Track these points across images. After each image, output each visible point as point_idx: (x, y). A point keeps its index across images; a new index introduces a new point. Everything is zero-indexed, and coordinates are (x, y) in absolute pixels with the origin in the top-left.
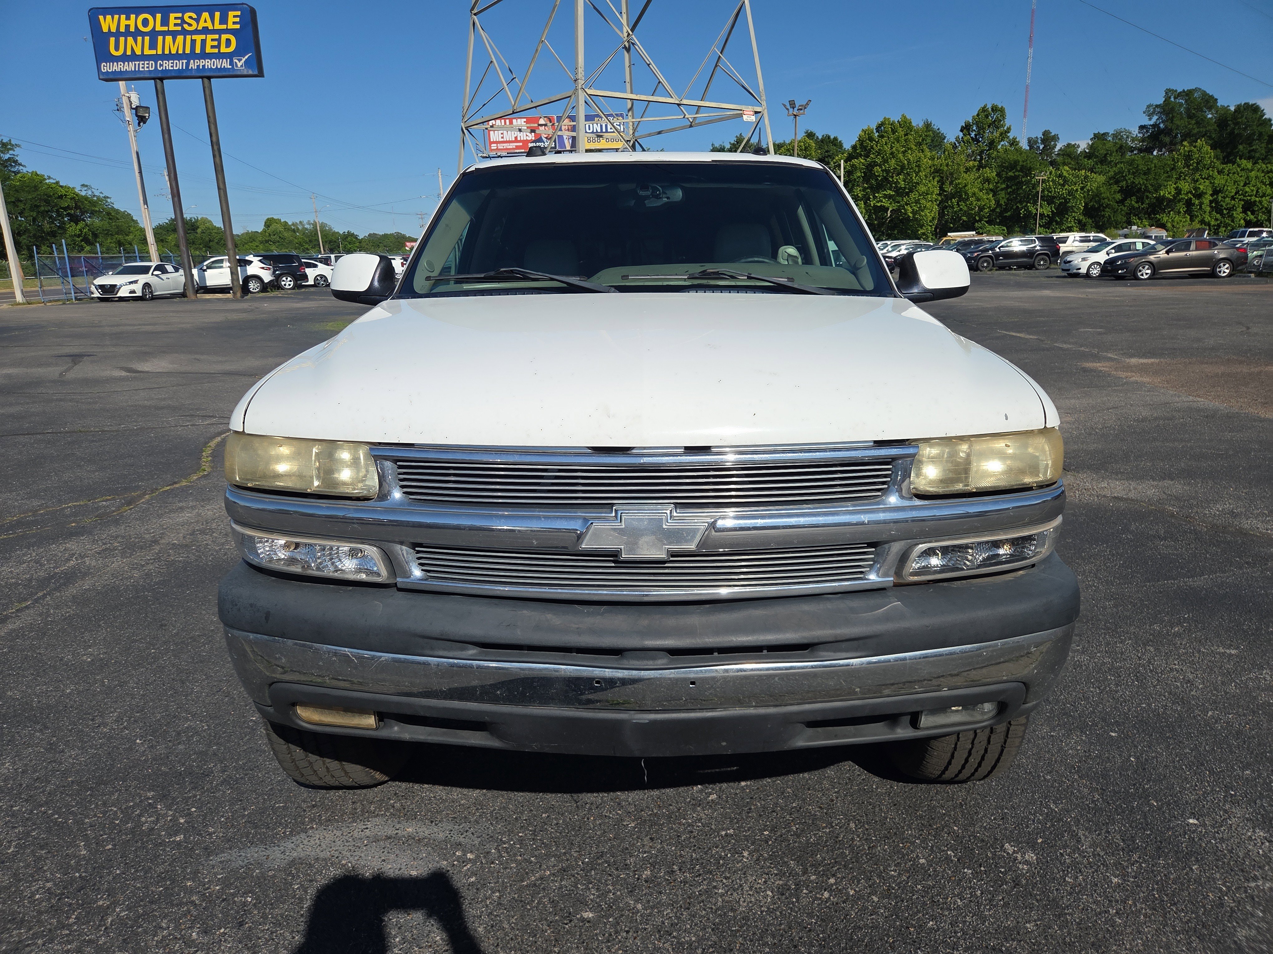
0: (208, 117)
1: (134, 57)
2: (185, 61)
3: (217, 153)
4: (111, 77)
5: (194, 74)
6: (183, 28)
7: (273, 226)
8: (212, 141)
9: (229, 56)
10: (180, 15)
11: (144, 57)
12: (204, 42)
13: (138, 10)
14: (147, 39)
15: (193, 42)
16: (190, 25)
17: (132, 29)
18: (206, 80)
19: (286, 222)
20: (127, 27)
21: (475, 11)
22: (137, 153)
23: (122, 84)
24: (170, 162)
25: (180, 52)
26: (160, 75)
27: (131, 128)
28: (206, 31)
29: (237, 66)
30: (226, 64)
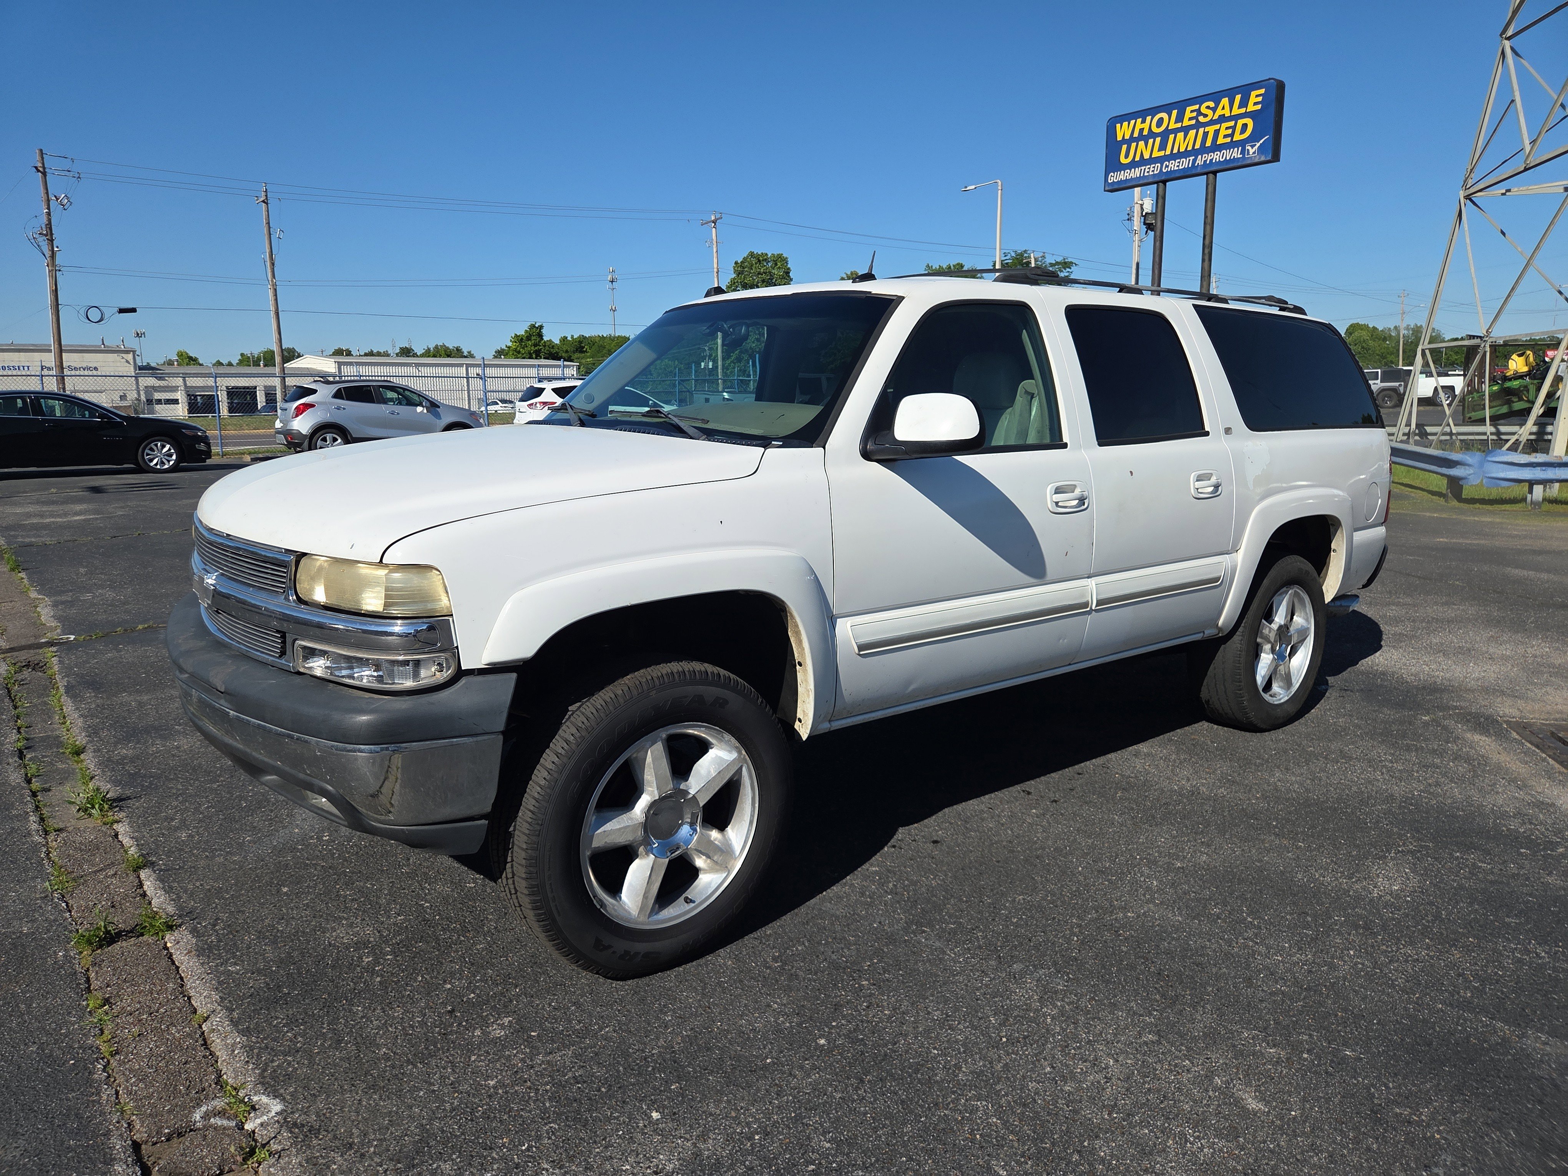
0: (1206, 217)
1: (1143, 162)
2: (1192, 158)
3: (1207, 258)
4: (1116, 187)
5: (1199, 170)
6: (1197, 120)
7: (1356, 333)
8: (1204, 244)
9: (1242, 143)
10: (1197, 107)
11: (1152, 160)
12: (1217, 132)
13: (1153, 111)
14: (1158, 140)
15: (1206, 134)
16: (1206, 116)
17: (1145, 133)
18: (1211, 176)
19: (1374, 328)
20: (1142, 130)
21: (1510, 33)
22: (1138, 264)
23: (1137, 190)
24: (1156, 272)
25: (1190, 148)
26: (1163, 178)
27: (1137, 237)
28: (1222, 119)
29: (1248, 154)
30: (1236, 153)
